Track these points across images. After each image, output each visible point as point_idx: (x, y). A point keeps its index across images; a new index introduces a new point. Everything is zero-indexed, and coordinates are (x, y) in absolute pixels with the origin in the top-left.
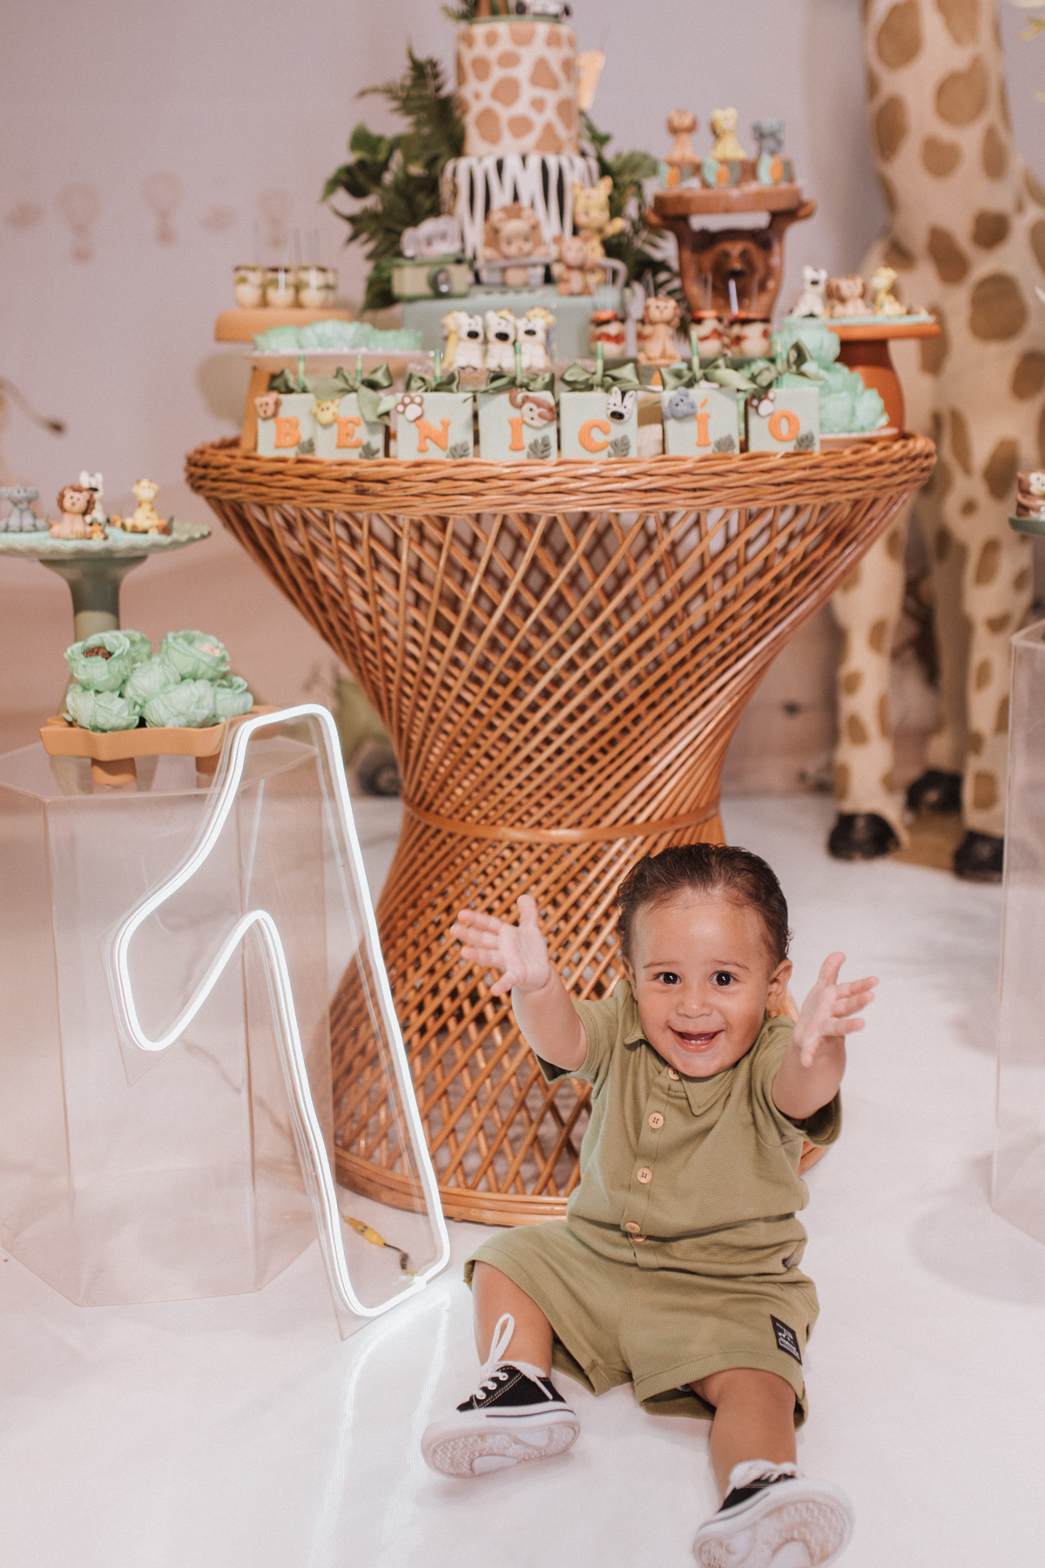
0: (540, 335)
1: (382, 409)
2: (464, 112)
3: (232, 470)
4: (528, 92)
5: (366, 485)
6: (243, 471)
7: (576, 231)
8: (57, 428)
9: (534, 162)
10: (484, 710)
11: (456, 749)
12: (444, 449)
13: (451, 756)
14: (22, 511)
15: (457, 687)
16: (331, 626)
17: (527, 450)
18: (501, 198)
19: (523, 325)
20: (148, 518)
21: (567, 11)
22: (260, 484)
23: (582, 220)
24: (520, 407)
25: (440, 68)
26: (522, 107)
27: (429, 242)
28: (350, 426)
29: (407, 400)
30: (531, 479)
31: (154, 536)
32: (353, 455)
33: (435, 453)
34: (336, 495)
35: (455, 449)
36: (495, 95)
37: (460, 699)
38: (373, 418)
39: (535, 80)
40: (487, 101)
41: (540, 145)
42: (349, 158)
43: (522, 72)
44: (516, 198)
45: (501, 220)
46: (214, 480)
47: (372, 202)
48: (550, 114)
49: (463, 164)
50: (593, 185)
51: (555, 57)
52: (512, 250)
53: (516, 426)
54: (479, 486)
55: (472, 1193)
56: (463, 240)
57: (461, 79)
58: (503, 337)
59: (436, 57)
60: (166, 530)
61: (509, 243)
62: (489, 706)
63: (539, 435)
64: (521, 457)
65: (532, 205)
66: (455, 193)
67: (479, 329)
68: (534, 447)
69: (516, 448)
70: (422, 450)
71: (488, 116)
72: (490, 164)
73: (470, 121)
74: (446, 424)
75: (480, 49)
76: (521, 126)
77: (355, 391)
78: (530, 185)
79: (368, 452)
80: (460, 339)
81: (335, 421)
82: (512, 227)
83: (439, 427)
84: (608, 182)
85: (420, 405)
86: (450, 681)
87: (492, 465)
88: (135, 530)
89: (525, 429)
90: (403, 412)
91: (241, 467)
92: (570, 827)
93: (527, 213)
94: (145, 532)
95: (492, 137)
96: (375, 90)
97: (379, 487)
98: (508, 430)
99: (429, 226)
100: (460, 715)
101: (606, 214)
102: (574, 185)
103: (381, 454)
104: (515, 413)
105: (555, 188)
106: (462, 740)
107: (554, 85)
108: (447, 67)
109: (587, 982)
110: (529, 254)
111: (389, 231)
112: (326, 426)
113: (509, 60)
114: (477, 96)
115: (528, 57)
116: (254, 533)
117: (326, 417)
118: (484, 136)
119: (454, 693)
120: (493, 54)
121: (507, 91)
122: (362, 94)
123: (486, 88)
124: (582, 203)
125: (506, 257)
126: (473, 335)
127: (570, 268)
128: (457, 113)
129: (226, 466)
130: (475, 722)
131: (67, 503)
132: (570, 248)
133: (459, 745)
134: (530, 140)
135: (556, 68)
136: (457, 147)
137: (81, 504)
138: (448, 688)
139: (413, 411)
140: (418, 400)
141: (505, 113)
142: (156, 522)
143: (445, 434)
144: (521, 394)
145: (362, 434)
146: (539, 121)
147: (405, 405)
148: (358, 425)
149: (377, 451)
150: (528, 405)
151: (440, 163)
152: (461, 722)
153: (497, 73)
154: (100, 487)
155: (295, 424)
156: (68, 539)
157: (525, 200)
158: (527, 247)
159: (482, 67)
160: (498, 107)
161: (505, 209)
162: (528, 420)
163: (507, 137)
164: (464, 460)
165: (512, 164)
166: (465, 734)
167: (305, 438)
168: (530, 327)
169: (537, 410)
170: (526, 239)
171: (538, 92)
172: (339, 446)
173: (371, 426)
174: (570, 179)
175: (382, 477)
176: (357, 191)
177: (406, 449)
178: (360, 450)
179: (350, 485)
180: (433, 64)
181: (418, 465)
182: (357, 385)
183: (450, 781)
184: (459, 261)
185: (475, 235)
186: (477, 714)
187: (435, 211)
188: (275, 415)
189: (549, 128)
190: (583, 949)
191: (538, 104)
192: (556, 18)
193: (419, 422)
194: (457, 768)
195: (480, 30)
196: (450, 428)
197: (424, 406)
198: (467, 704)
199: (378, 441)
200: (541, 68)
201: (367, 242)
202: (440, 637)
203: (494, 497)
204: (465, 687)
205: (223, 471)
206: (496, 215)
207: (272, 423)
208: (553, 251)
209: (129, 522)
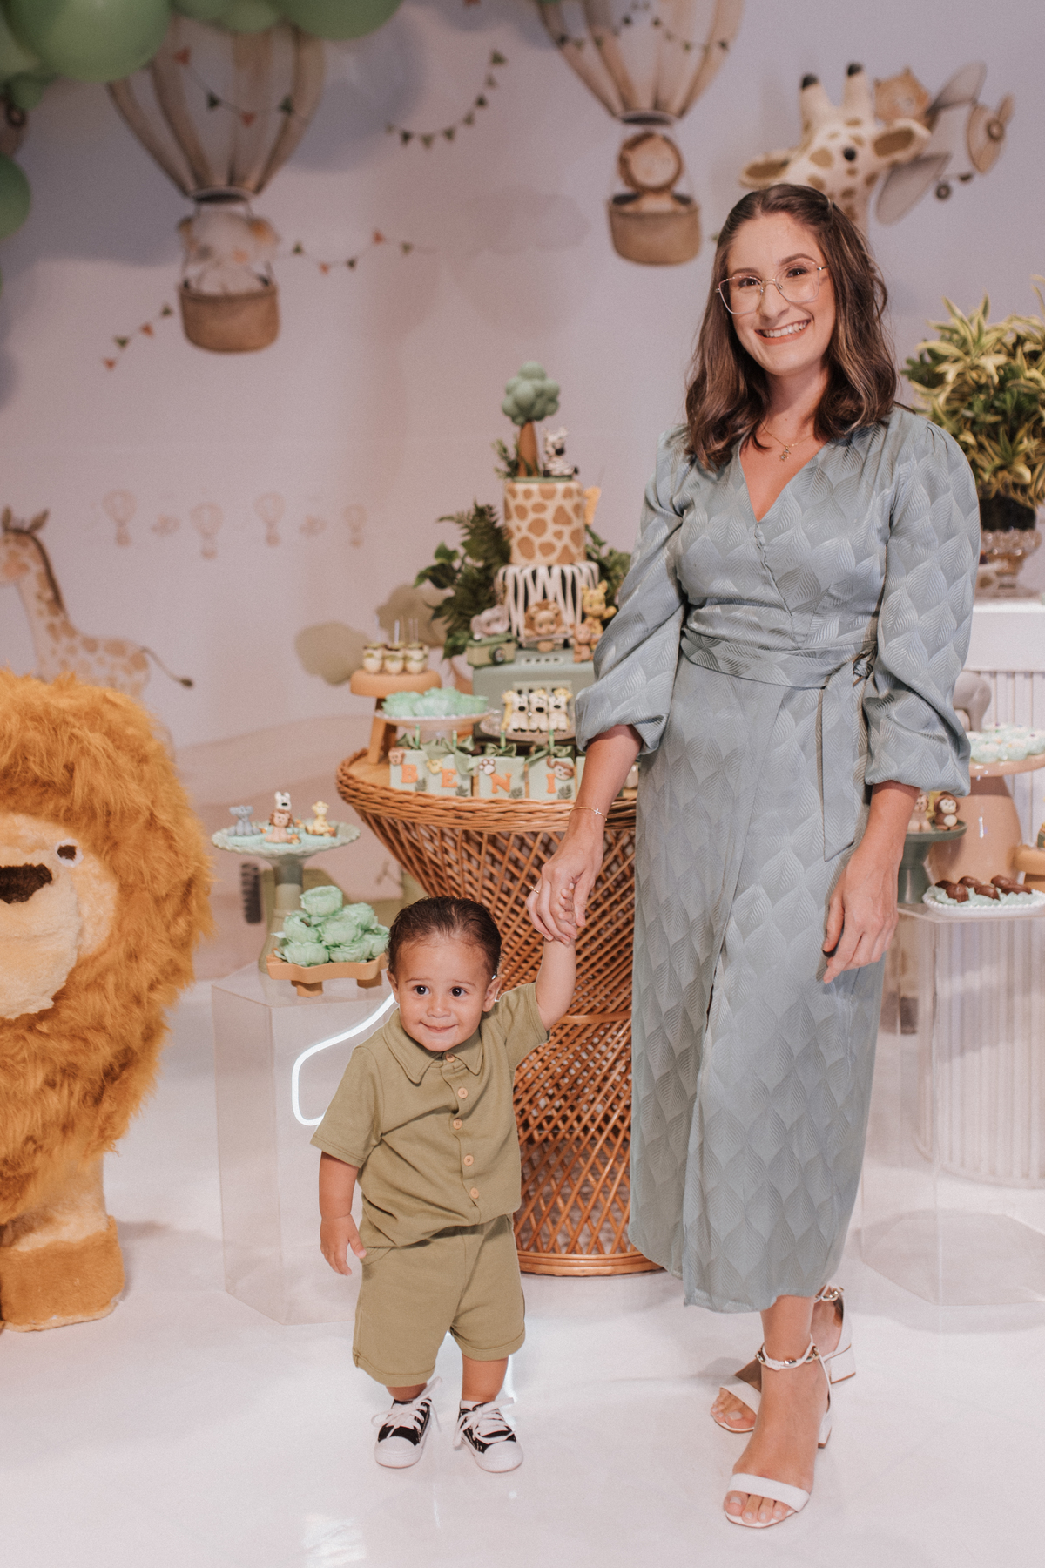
0: (564, 708)
1: (469, 766)
2: (511, 537)
3: (374, 796)
4: (552, 528)
5: (461, 813)
6: (382, 798)
7: (584, 616)
8: (188, 683)
9: (556, 571)
10: (531, 940)
11: (513, 963)
12: (507, 790)
13: (510, 968)
14: (244, 822)
15: (514, 927)
16: (432, 885)
17: (557, 793)
18: (535, 597)
19: (553, 701)
20: (323, 826)
21: (576, 471)
22: (393, 807)
23: (588, 610)
24: (553, 767)
25: (494, 511)
26: (548, 537)
27: (488, 624)
28: (450, 774)
29: (485, 762)
30: (561, 812)
31: (327, 840)
32: (451, 793)
33: (503, 795)
34: (444, 818)
35: (514, 792)
36: (530, 529)
37: (516, 933)
38: (464, 773)
39: (556, 520)
40: (525, 533)
41: (560, 561)
42: (434, 562)
43: (548, 516)
44: (545, 596)
45: (535, 612)
46: (363, 800)
47: (449, 592)
48: (566, 540)
49: (511, 571)
50: (595, 587)
51: (568, 505)
52: (543, 630)
53: (551, 779)
54: (530, 816)
55: (527, 1253)
56: (510, 620)
57: (508, 516)
58: (540, 710)
59: (492, 503)
60: (334, 834)
61: (541, 625)
62: (534, 938)
63: (564, 785)
64: (554, 797)
65: (556, 600)
66: (505, 591)
67: (525, 705)
68: (562, 790)
69: (551, 791)
70: (495, 792)
71: (525, 542)
72: (528, 572)
73: (514, 543)
74: (509, 777)
75: (520, 500)
76: (547, 548)
77: (453, 753)
78: (554, 587)
79: (461, 792)
80: (513, 711)
81: (441, 771)
82: (544, 615)
83: (505, 778)
84: (605, 584)
85: (493, 765)
86: (509, 922)
87: (538, 803)
88: (314, 834)
89: (556, 780)
90: (483, 770)
91: (383, 795)
92: (586, 1014)
93: (552, 606)
94: (322, 835)
95: (529, 555)
96: (450, 518)
97: (469, 815)
98: (545, 781)
99: (488, 614)
100: (516, 943)
101: (604, 605)
102: (582, 589)
103: (469, 793)
104: (550, 771)
105: (569, 587)
106: (516, 958)
107: (568, 521)
108: (499, 510)
109: (599, 1114)
110: (553, 633)
111: (461, 614)
112: (435, 774)
113: (539, 508)
114: (519, 529)
115: (552, 506)
116: (385, 830)
117: (435, 769)
118: (523, 554)
119: (512, 930)
120: (529, 504)
121: (538, 527)
122: (442, 519)
123: (524, 524)
124: (587, 600)
125: (539, 635)
126: (522, 709)
127: (580, 644)
128: (506, 538)
129: (371, 794)
130: (525, 947)
131: (276, 821)
132: (580, 633)
133: (514, 961)
134: (553, 557)
135: (569, 510)
136: (505, 558)
137: (285, 822)
138: (509, 927)
139: (489, 769)
140: (492, 762)
141: (537, 541)
142: (328, 829)
143: (508, 783)
144: (554, 760)
145: (457, 780)
146: (559, 545)
147: (484, 765)
148: (454, 774)
149: (466, 790)
150: (558, 767)
151: (494, 569)
152: (516, 948)
153: (532, 516)
154: (289, 803)
155: (414, 769)
156: (277, 843)
157: (550, 597)
158: (552, 628)
159: (522, 512)
160: (532, 536)
161: (538, 605)
162: (558, 775)
163: (538, 555)
164: (519, 800)
165: (542, 572)
166: (518, 955)
167: (420, 778)
168: (557, 703)
169: (564, 770)
170: (552, 622)
171: (558, 527)
172: (443, 786)
173: (463, 777)
174: (581, 583)
175: (471, 809)
176: (440, 585)
177: (485, 792)
178: (455, 790)
179: (452, 813)
180: (490, 508)
181: (492, 802)
182: (454, 749)
183: (509, 983)
184: (509, 641)
185: (519, 618)
186: (527, 943)
187: (492, 602)
188: (401, 763)
189: (566, 549)
190: (596, 1093)
191: (558, 535)
192: (570, 477)
193: (493, 775)
194: (513, 975)
195: (521, 486)
196: (511, 779)
197: (496, 766)
198: (520, 936)
199: (467, 785)
200: (560, 510)
201: (446, 622)
202: (504, 897)
203: (538, 823)
204: (520, 927)
205: (370, 796)
206: (532, 609)
207: (399, 768)
208: (570, 632)
209: (310, 828)
